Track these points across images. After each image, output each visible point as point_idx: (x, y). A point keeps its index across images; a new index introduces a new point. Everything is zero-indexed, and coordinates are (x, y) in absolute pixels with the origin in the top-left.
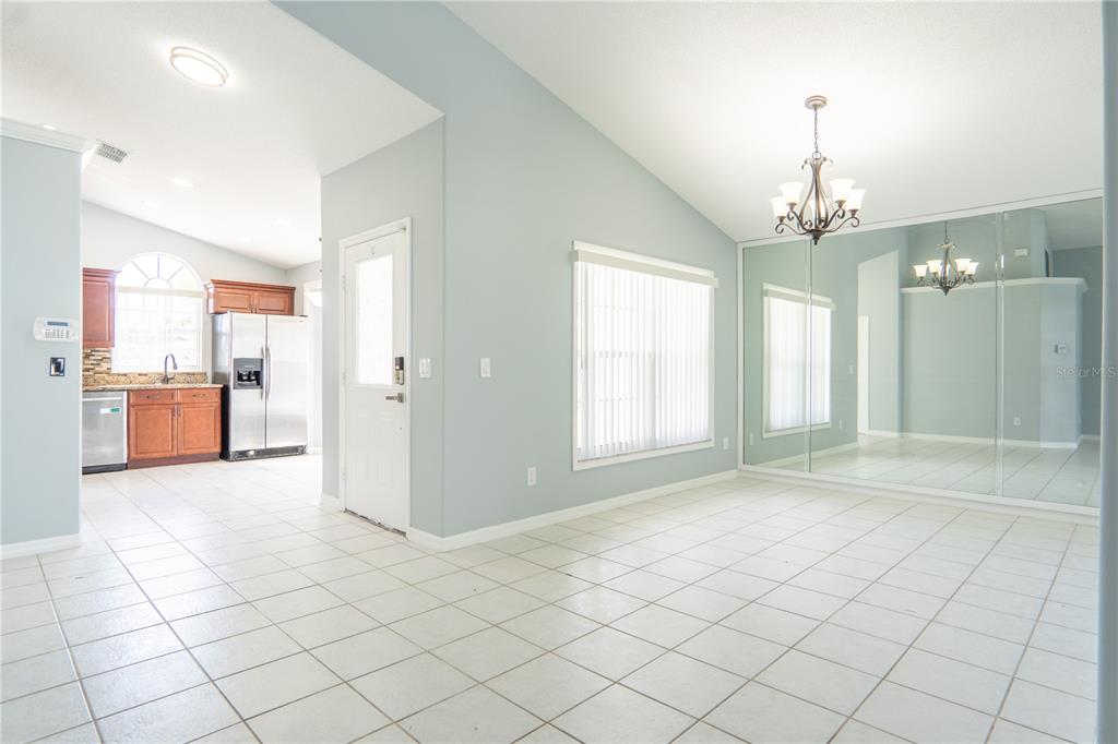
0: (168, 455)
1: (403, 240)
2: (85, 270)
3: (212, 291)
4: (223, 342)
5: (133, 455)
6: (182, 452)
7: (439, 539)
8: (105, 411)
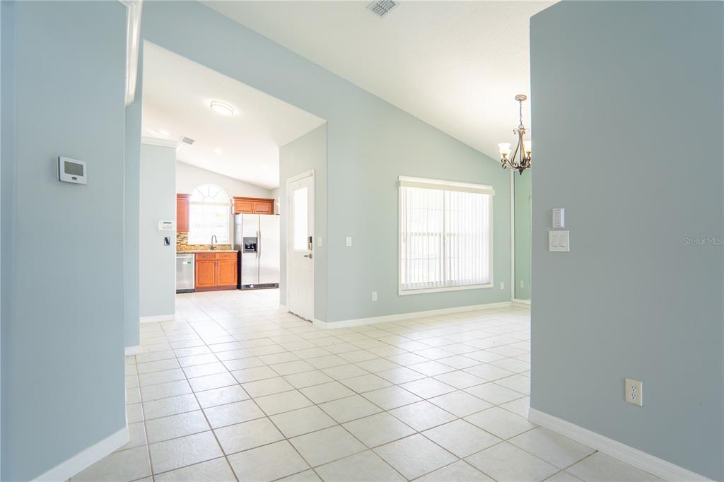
0: (213, 285)
1: (311, 179)
2: (178, 195)
3: (233, 202)
4: (239, 228)
5: (197, 285)
6: (219, 284)
7: (324, 323)
8: (185, 263)
